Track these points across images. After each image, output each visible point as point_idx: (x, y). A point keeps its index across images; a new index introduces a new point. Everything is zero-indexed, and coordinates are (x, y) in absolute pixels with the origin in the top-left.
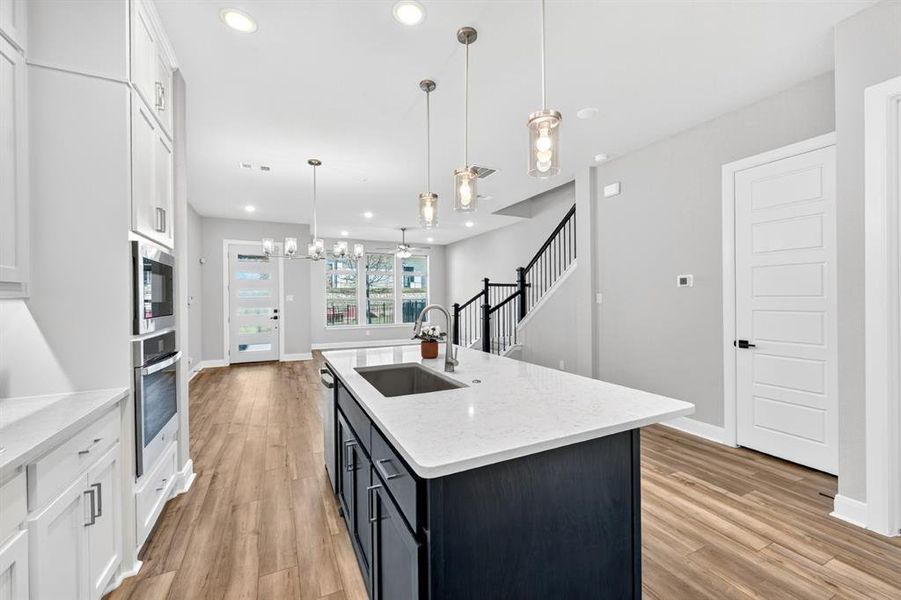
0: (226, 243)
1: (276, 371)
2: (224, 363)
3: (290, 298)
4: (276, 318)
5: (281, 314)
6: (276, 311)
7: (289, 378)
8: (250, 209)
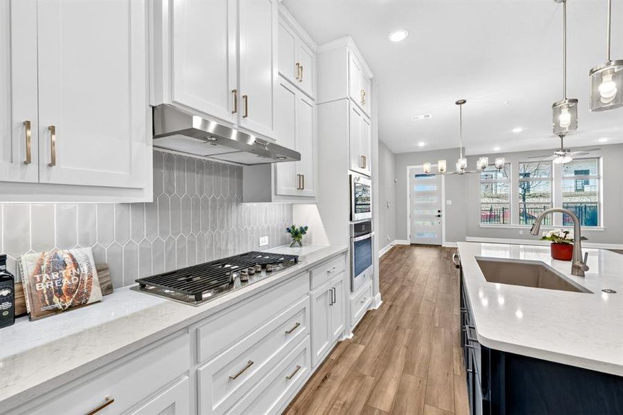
0: (409, 168)
1: (438, 252)
2: (407, 242)
3: (449, 202)
4: (439, 216)
5: (443, 213)
6: (439, 211)
7: (447, 259)
8: (422, 144)
